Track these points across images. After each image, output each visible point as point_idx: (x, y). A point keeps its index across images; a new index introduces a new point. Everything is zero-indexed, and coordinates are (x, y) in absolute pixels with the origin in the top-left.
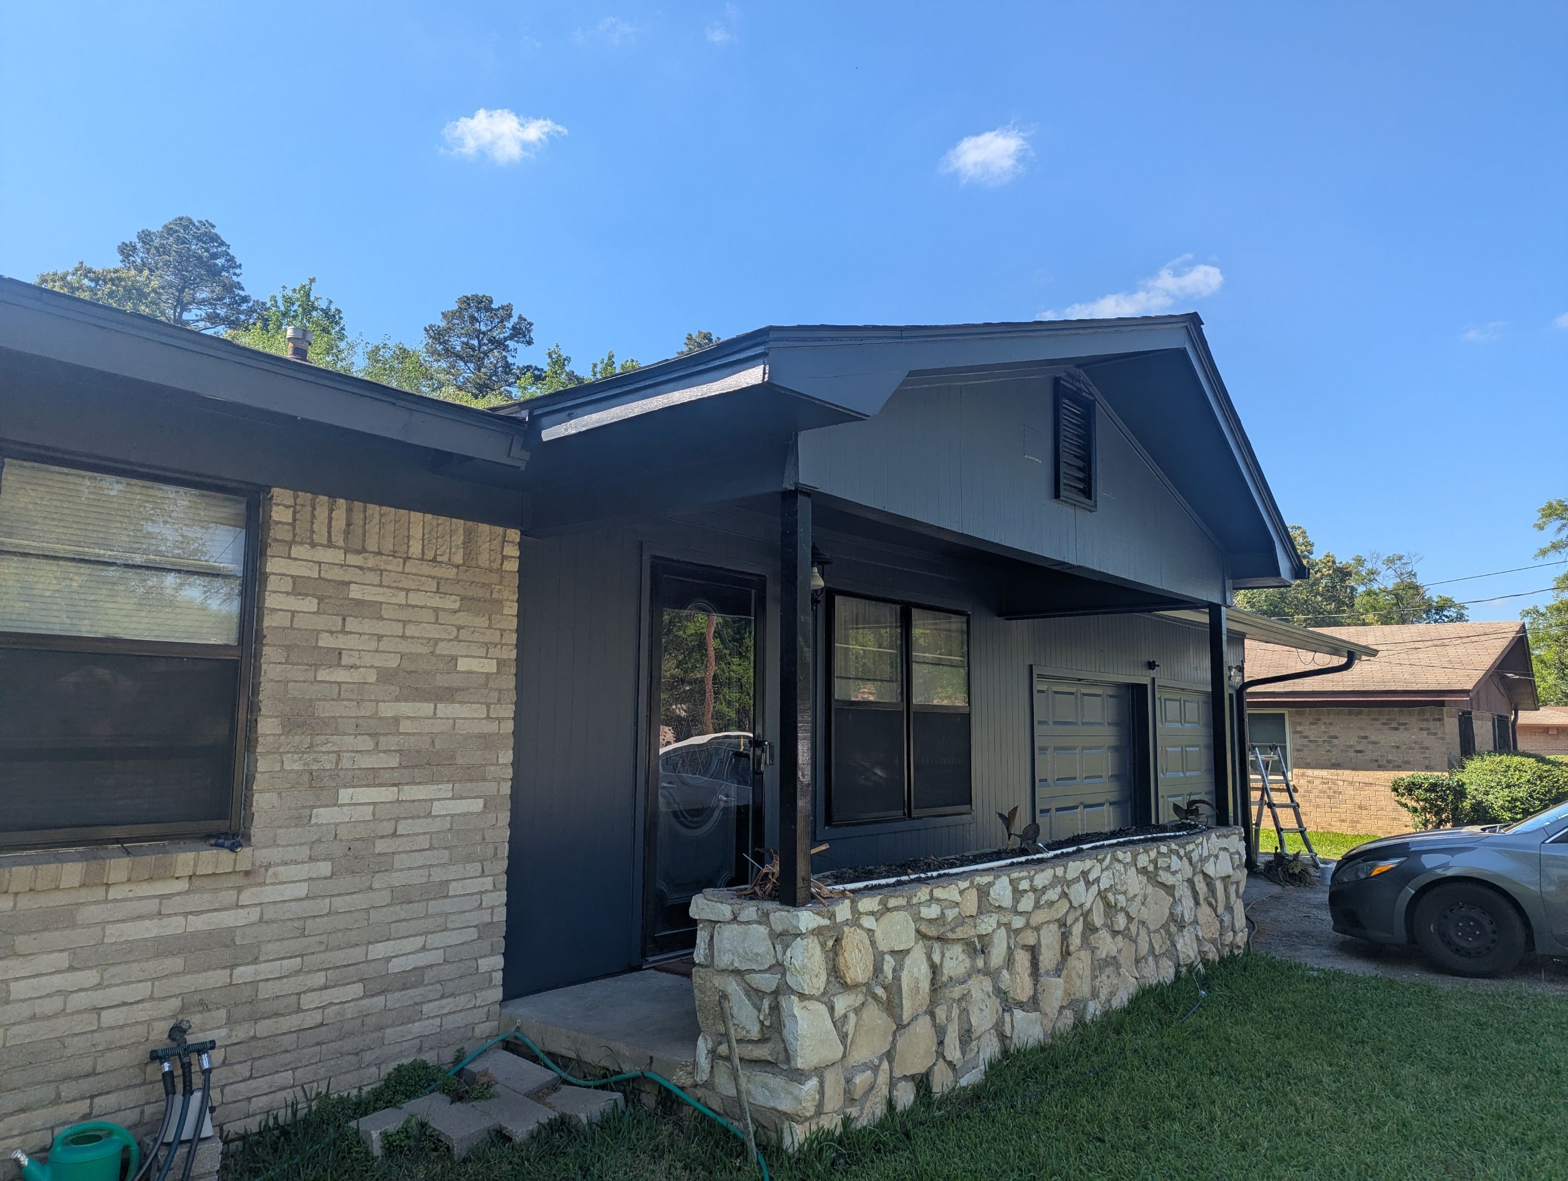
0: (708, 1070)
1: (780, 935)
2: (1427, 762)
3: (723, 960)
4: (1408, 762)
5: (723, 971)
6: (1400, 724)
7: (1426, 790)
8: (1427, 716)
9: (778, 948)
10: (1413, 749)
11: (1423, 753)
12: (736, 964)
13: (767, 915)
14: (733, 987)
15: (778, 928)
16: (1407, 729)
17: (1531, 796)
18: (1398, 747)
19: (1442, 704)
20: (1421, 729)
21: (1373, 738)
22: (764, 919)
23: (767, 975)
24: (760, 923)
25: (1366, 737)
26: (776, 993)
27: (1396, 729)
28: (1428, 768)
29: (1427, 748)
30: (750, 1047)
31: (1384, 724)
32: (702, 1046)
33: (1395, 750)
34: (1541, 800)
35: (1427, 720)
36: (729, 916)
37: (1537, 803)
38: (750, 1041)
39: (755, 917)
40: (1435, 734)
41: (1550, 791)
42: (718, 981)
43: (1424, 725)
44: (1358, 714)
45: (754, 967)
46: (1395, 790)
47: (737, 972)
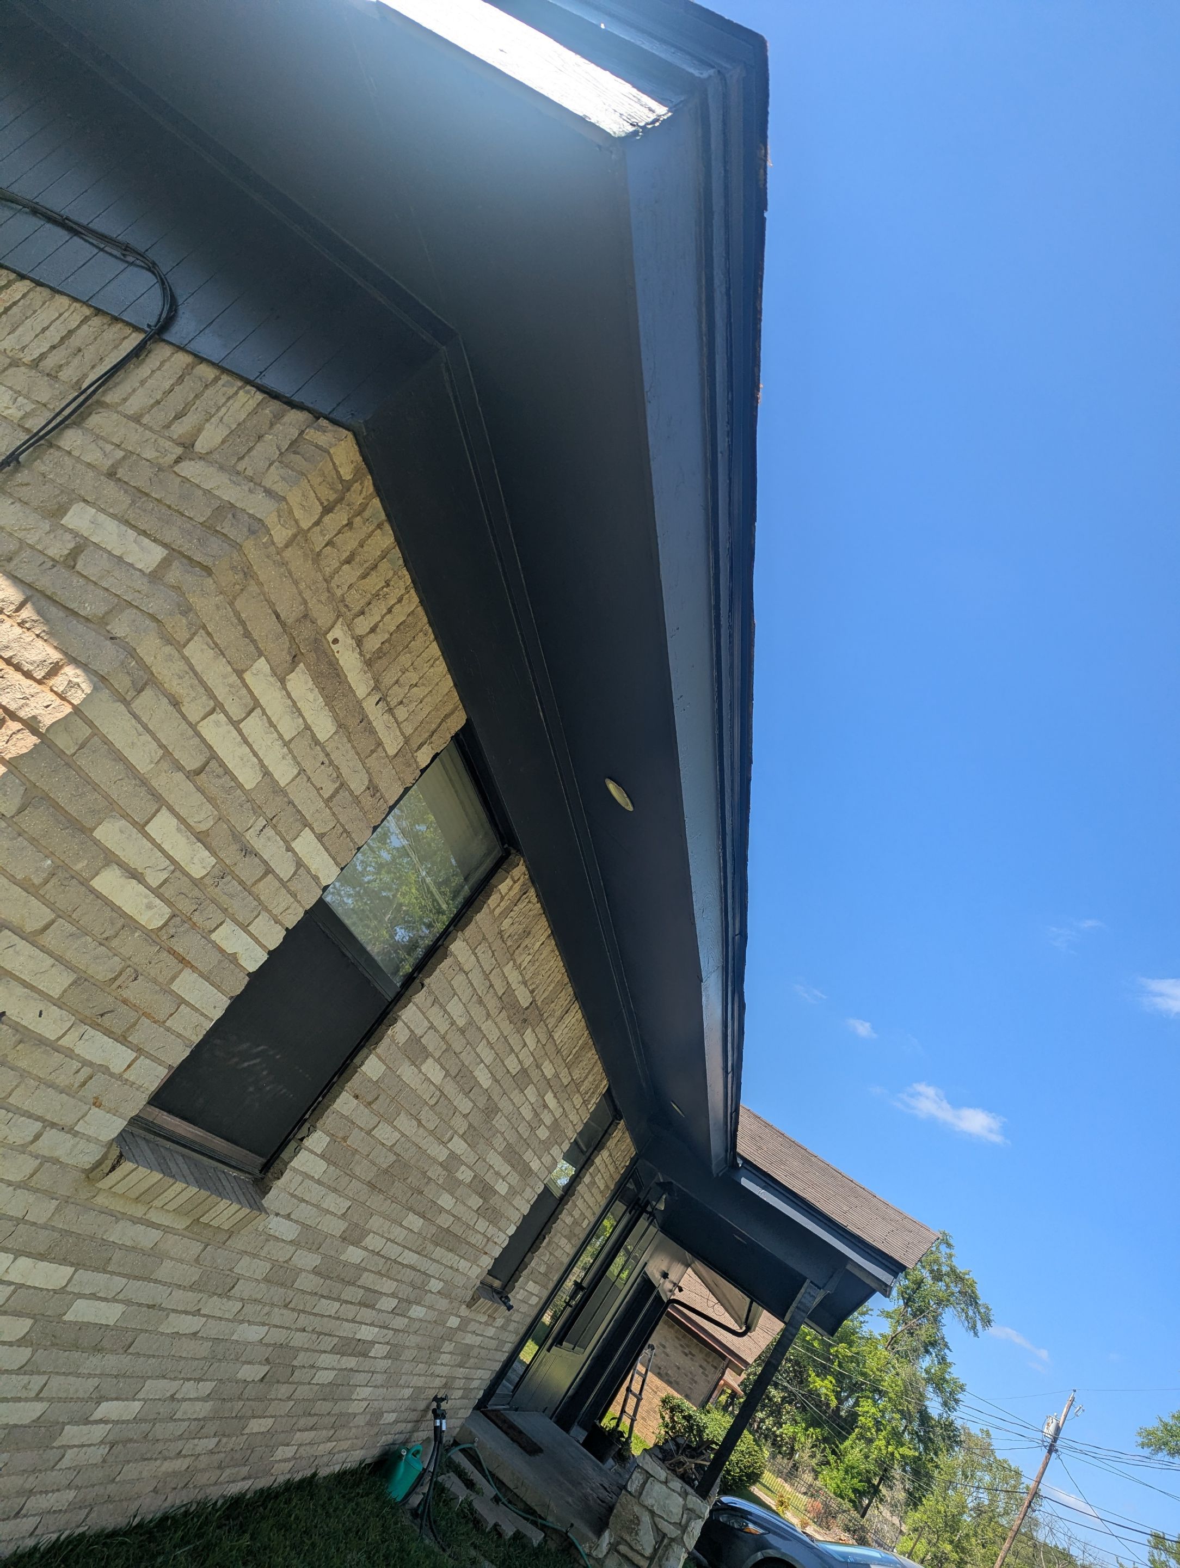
0: (604, 1553)
1: (689, 1509)
2: (688, 1392)
3: (649, 1502)
4: (677, 1383)
5: (644, 1506)
6: (691, 1353)
7: (684, 1417)
8: (710, 1360)
9: (685, 1516)
10: (686, 1376)
11: (691, 1383)
12: (655, 1508)
13: (686, 1494)
14: (646, 1518)
15: (690, 1506)
16: (692, 1359)
17: (737, 1464)
18: (679, 1368)
19: (724, 1357)
20: (701, 1366)
21: (668, 1350)
22: (685, 1495)
23: (671, 1527)
24: (680, 1495)
25: (664, 1347)
26: (672, 1540)
27: (686, 1355)
28: (687, 1397)
29: (696, 1382)
30: (639, 1557)
31: (681, 1346)
32: (607, 1538)
33: (675, 1369)
34: (741, 1470)
35: (708, 1363)
36: (663, 1478)
37: (738, 1470)
38: (642, 1555)
39: (679, 1490)
40: (707, 1376)
41: (749, 1467)
42: (636, 1509)
43: (704, 1364)
44: (672, 1327)
45: (665, 1517)
46: (664, 1401)
47: (652, 1513)
